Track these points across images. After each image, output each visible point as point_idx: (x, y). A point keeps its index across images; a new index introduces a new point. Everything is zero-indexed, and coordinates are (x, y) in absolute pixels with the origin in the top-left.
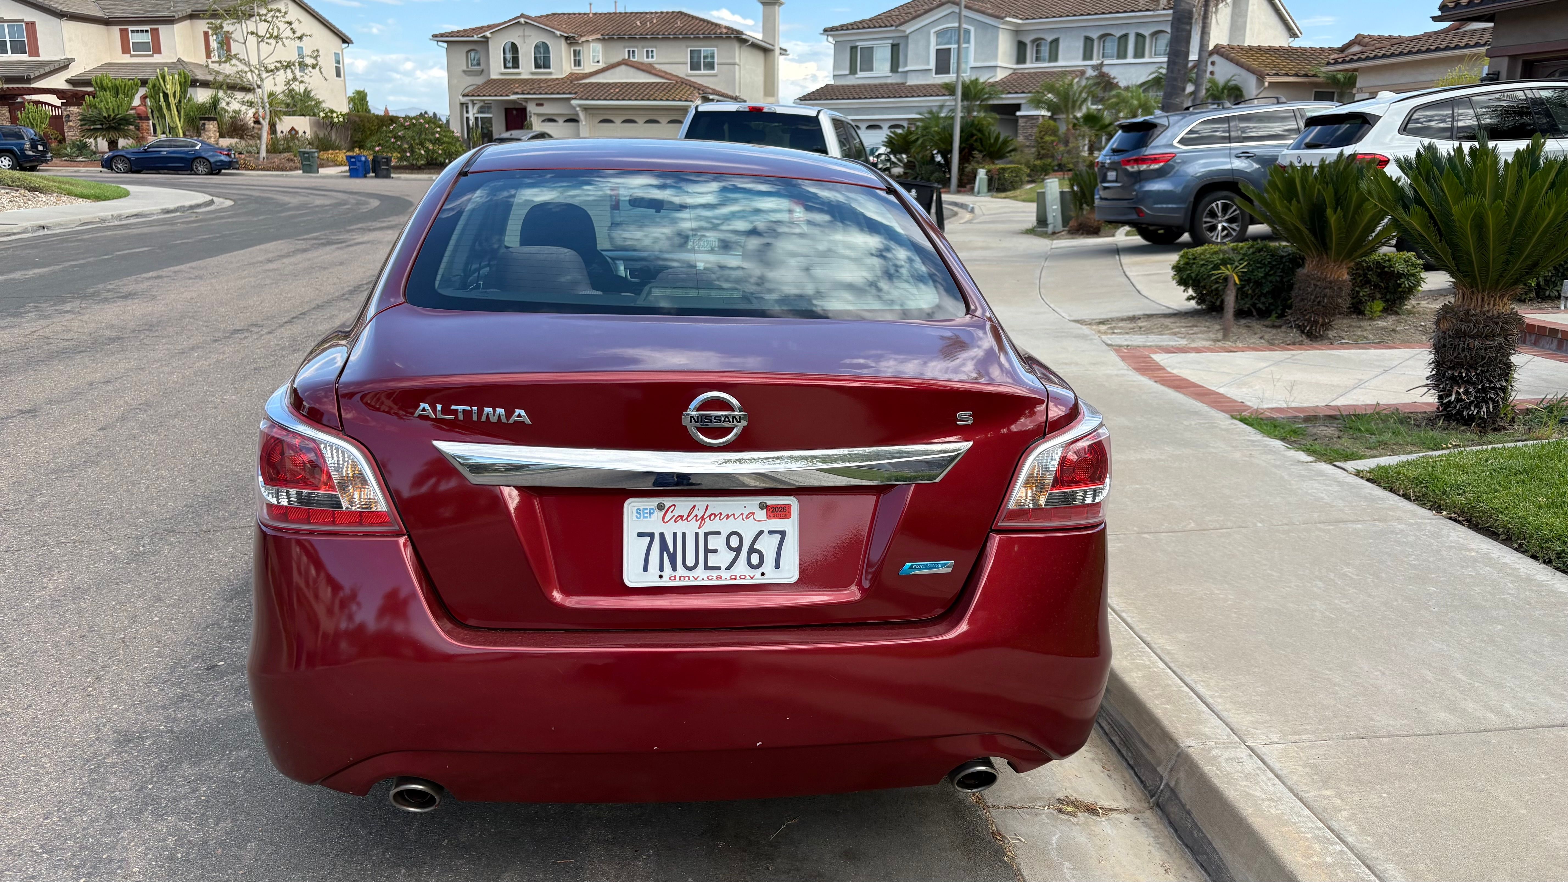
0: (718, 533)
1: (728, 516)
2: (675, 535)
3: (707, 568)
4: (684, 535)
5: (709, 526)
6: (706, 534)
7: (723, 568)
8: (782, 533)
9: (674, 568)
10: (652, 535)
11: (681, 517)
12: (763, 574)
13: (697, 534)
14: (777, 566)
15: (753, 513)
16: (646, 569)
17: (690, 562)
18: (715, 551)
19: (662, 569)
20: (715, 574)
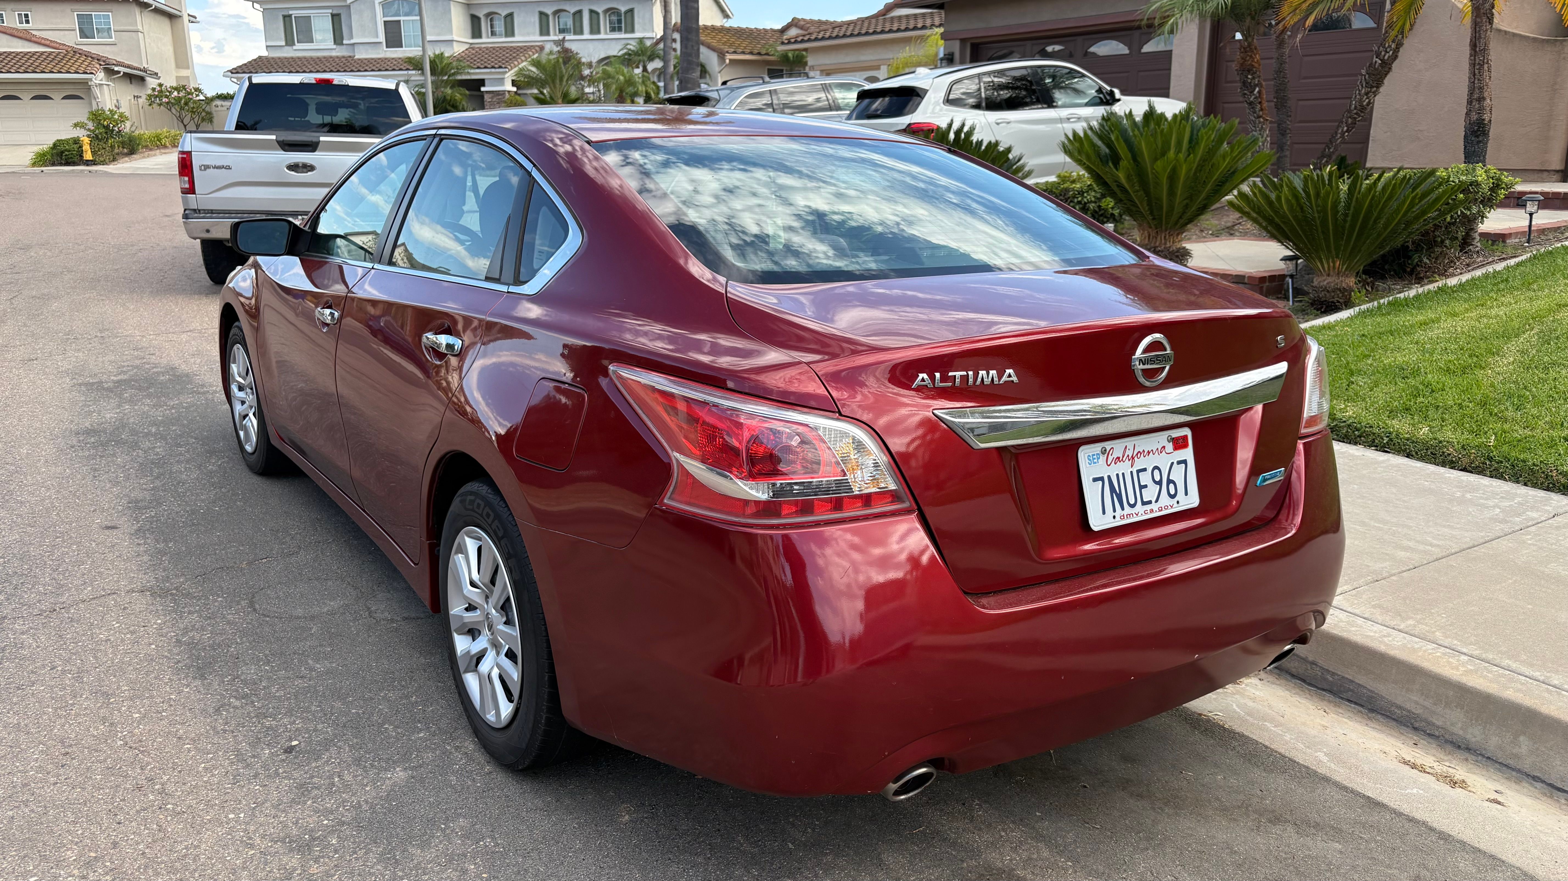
0: (1145, 470)
1: (1149, 452)
2: (1117, 475)
3: (1144, 503)
4: (1123, 474)
5: (1139, 464)
6: (1139, 471)
7: (1153, 501)
8: (1185, 462)
9: (1123, 509)
10: (1101, 479)
11: (1118, 458)
12: (1178, 502)
13: (1131, 472)
14: (1186, 494)
15: (1164, 447)
16: (1104, 513)
17: (1132, 502)
18: (1146, 486)
19: (1114, 511)
20: (1148, 507)
